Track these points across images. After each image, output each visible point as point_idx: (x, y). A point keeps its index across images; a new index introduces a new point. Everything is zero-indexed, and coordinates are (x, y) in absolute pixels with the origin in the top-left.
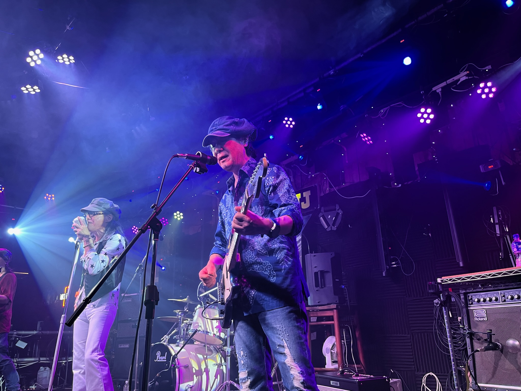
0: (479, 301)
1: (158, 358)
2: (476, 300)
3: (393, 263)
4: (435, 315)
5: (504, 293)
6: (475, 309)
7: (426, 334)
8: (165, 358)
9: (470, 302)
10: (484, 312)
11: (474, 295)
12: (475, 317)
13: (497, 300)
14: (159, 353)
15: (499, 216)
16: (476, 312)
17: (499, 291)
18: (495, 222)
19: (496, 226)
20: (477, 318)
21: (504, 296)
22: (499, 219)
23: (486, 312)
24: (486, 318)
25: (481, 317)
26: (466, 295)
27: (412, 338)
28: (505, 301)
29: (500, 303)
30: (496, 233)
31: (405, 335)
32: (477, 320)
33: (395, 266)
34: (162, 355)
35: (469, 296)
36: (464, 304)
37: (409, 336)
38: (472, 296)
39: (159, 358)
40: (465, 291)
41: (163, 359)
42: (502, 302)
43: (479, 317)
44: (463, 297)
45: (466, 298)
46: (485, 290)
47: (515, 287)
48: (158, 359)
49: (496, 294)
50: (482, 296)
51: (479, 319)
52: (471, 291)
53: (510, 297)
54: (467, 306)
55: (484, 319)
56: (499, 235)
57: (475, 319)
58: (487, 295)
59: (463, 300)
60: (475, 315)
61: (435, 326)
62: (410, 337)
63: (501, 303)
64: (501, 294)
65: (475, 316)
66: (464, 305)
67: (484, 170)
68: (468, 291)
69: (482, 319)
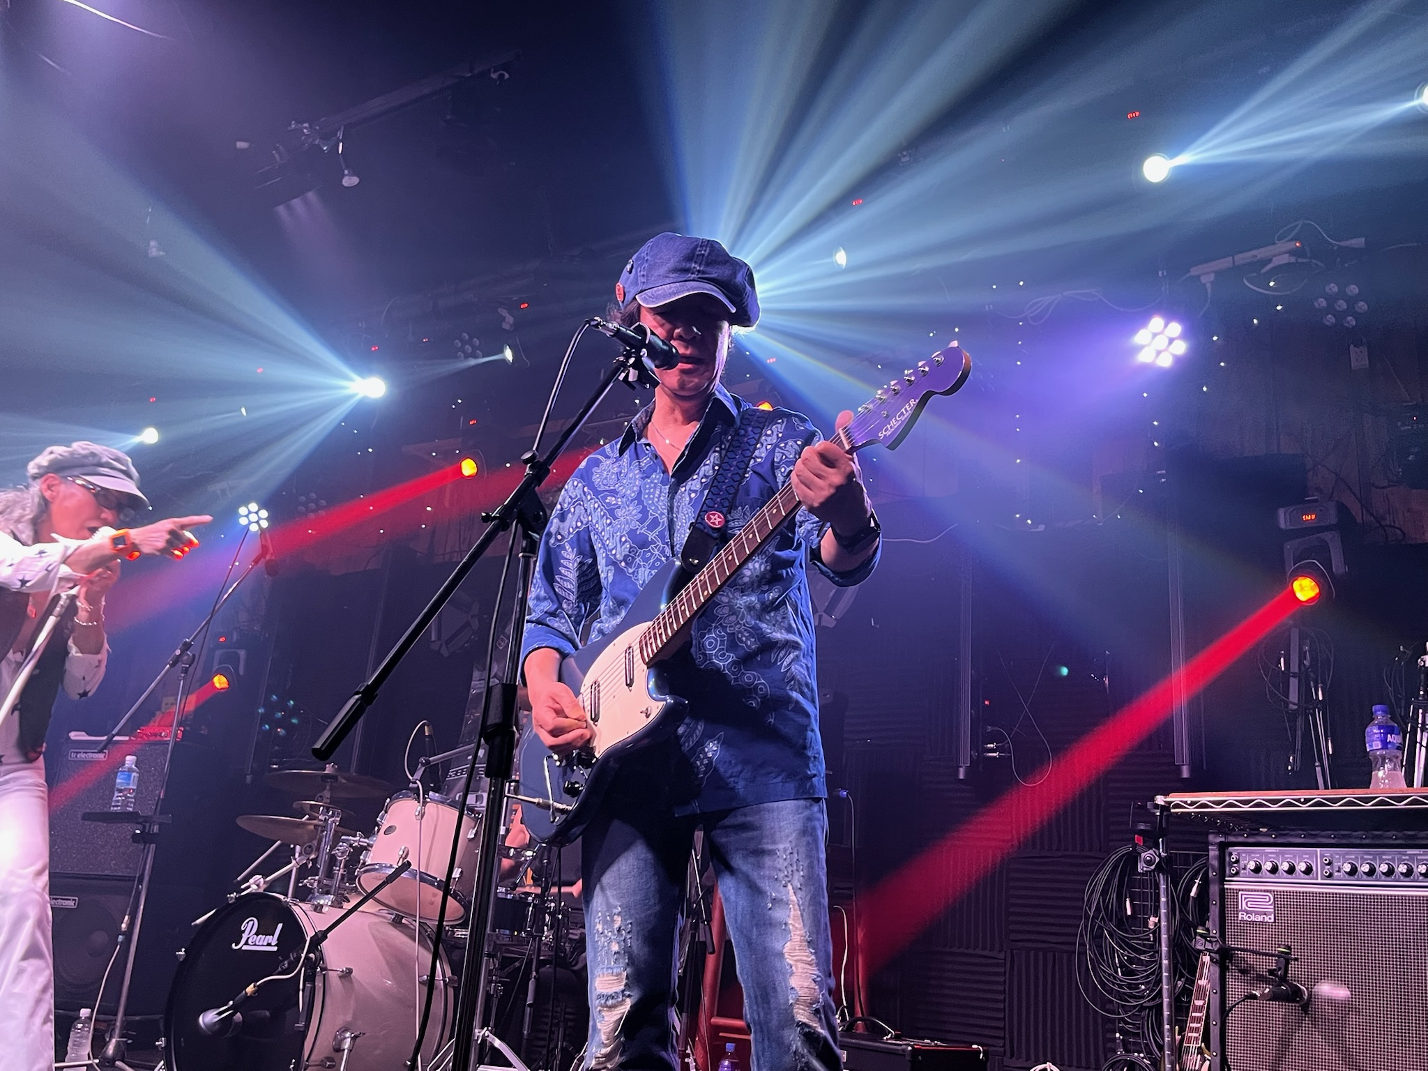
0: (1258, 869)
1: (248, 938)
2: (1252, 865)
3: (989, 746)
4: (1087, 905)
5: (1331, 855)
6: (1243, 890)
7: (1050, 956)
8: (273, 940)
9: (1233, 870)
10: (1267, 900)
11: (1245, 852)
12: (1242, 910)
13: (1308, 871)
14: (251, 923)
15: (1302, 656)
16: (1245, 898)
17: (1318, 850)
18: (1291, 671)
19: (1292, 679)
20: (1247, 914)
21: (1330, 864)
22: (1301, 663)
23: (1274, 900)
24: (1272, 916)
25: (1256, 913)
26: (1223, 847)
27: (1009, 959)
28: (1330, 876)
29: (1317, 879)
30: (1288, 698)
31: (991, 954)
32: (1246, 918)
33: (995, 754)
34: (263, 930)
35: (1231, 854)
36: (1214, 874)
37: (1002, 956)
38: (1239, 854)
39: (250, 942)
40: (1223, 839)
41: (265, 944)
42: (1322, 879)
43: (1251, 913)
44: (1217, 853)
45: (1222, 859)
46: (1279, 840)
47: (1367, 841)
48: (246, 943)
49: (1307, 856)
50: (1268, 856)
51: (1253, 918)
52: (1241, 839)
53: (1347, 868)
54: (1222, 880)
55: (1267, 919)
56: (1296, 707)
57: (1240, 916)
58: (1283, 856)
59: (1215, 863)
60: (1243, 905)
61: (1081, 935)
62: (1005, 959)
63: (1319, 881)
64: (1322, 856)
65: (1240, 908)
66: (1215, 876)
67: (1288, 524)
68: (1232, 839)
69: (1260, 918)
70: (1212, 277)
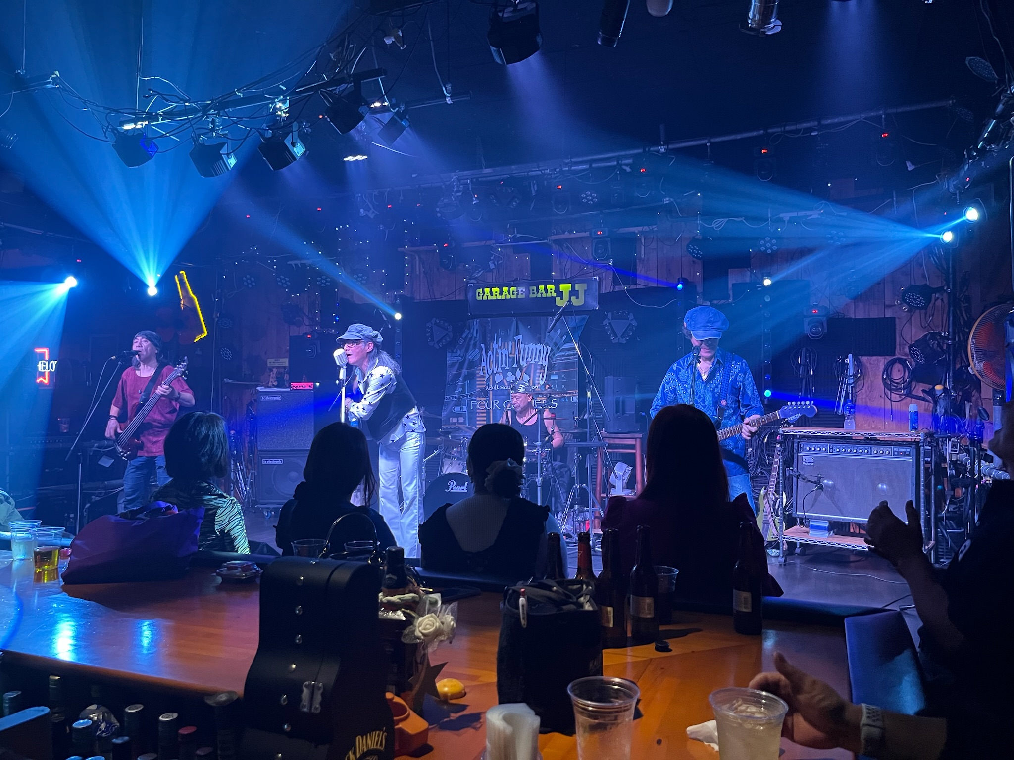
0: (810, 449)
2: (807, 448)
6: (804, 456)
8: (465, 488)
9: (802, 450)
10: (812, 459)
12: (804, 462)
13: (825, 451)
14: (451, 482)
16: (805, 458)
23: (814, 459)
24: (813, 463)
26: (798, 443)
28: (832, 452)
29: (828, 453)
32: (805, 464)
35: (801, 447)
36: (795, 451)
41: (461, 489)
43: (807, 462)
45: (798, 447)
47: (844, 443)
48: (452, 489)
49: (825, 447)
50: (813, 446)
51: (807, 464)
53: (838, 450)
54: (798, 453)
55: (811, 464)
58: (818, 446)
60: (804, 460)
64: (830, 447)
69: (809, 464)
70: (788, 218)
